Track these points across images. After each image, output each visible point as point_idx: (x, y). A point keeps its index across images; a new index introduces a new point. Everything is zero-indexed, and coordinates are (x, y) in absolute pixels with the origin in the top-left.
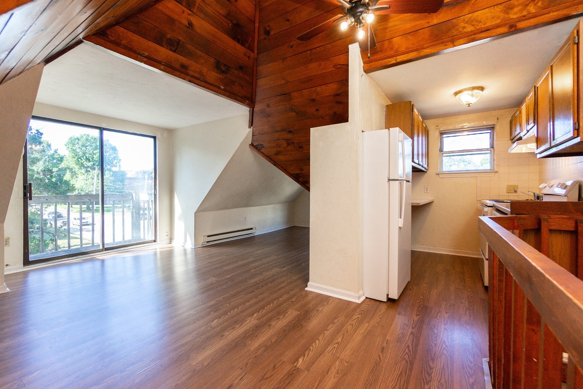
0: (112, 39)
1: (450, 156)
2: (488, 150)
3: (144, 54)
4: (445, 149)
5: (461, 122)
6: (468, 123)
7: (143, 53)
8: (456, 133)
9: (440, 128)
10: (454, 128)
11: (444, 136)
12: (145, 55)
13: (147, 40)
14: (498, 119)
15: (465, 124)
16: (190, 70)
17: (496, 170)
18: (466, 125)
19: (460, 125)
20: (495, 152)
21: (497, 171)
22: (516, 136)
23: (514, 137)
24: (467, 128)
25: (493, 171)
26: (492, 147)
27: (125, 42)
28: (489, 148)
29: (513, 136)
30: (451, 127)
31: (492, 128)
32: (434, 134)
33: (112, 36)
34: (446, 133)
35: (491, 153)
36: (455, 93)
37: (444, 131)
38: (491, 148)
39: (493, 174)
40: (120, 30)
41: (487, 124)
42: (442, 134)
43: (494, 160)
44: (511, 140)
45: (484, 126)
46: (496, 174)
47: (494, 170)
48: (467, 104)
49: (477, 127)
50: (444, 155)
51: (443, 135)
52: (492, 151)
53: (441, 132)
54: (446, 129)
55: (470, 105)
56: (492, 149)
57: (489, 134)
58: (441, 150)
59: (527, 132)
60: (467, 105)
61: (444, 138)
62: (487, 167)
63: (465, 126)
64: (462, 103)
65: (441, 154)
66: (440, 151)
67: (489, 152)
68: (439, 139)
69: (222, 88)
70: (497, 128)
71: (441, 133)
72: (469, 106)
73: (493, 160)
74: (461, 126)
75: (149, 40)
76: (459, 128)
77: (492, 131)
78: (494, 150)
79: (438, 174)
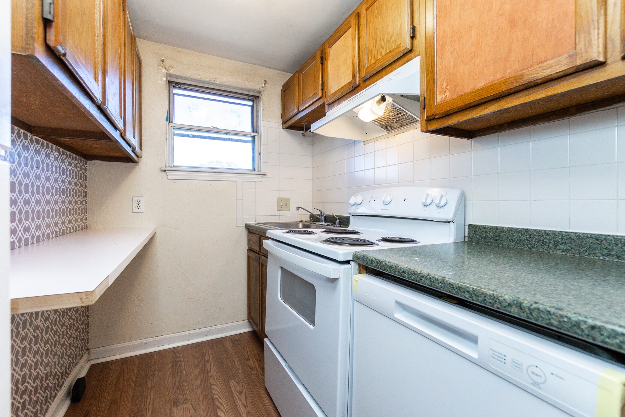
2: (249, 135)
4: (178, 120)
11: (176, 91)
14: (265, 82)
17: (263, 171)
20: (262, 140)
21: (266, 174)
23: (289, 118)
25: (257, 173)
26: (255, 131)
28: (251, 131)
29: (289, 115)
30: (189, 73)
31: (255, 97)
34: (180, 84)
35: (253, 142)
37: (177, 77)
38: (253, 132)
42: (172, 83)
43: (259, 154)
44: (282, 122)
50: (176, 132)
51: (174, 87)
54: (180, 75)
57: (250, 107)
58: (170, 119)
61: (175, 96)
62: (248, 164)
65: (170, 128)
66: (167, 120)
67: (251, 138)
70: (264, 99)
73: (257, 154)
77: (255, 104)
78: (260, 138)
79: (165, 171)
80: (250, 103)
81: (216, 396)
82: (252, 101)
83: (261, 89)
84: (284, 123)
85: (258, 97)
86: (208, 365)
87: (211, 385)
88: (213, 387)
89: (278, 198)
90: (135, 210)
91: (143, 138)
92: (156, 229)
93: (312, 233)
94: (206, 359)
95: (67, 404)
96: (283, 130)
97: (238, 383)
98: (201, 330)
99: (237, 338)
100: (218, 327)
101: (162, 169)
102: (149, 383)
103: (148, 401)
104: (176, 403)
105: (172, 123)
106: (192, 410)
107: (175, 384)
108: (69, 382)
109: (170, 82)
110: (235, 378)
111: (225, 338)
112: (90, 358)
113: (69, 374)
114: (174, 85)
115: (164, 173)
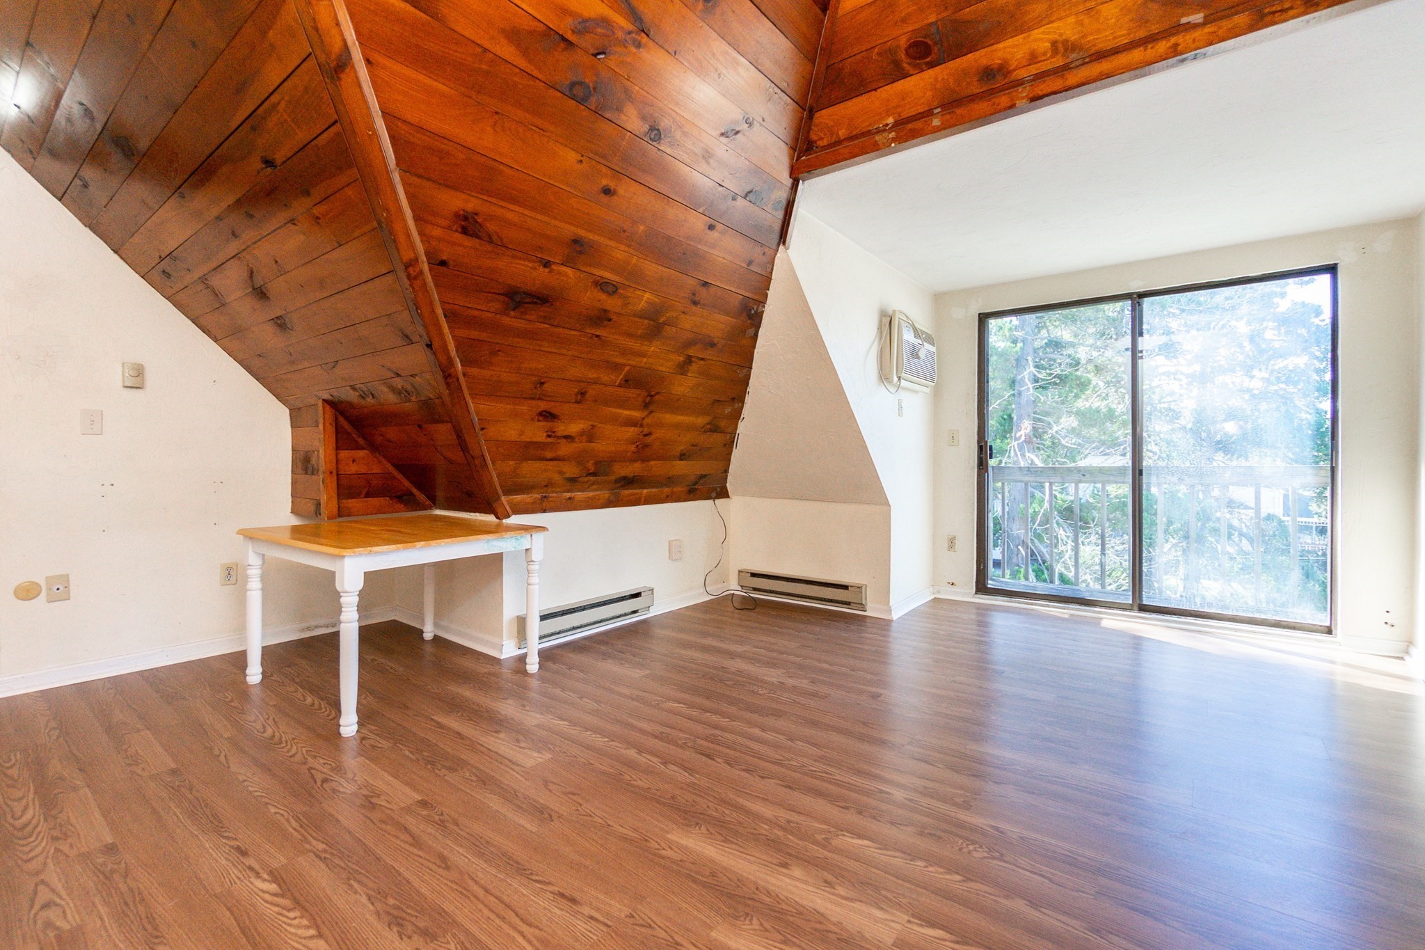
0: (825, 142)
3: (887, 125)
7: (884, 122)
12: (890, 126)
13: (874, 92)
16: (1015, 70)
27: (843, 131)
33: (822, 139)
40: (824, 117)
69: (1198, 18)
75: (875, 90)
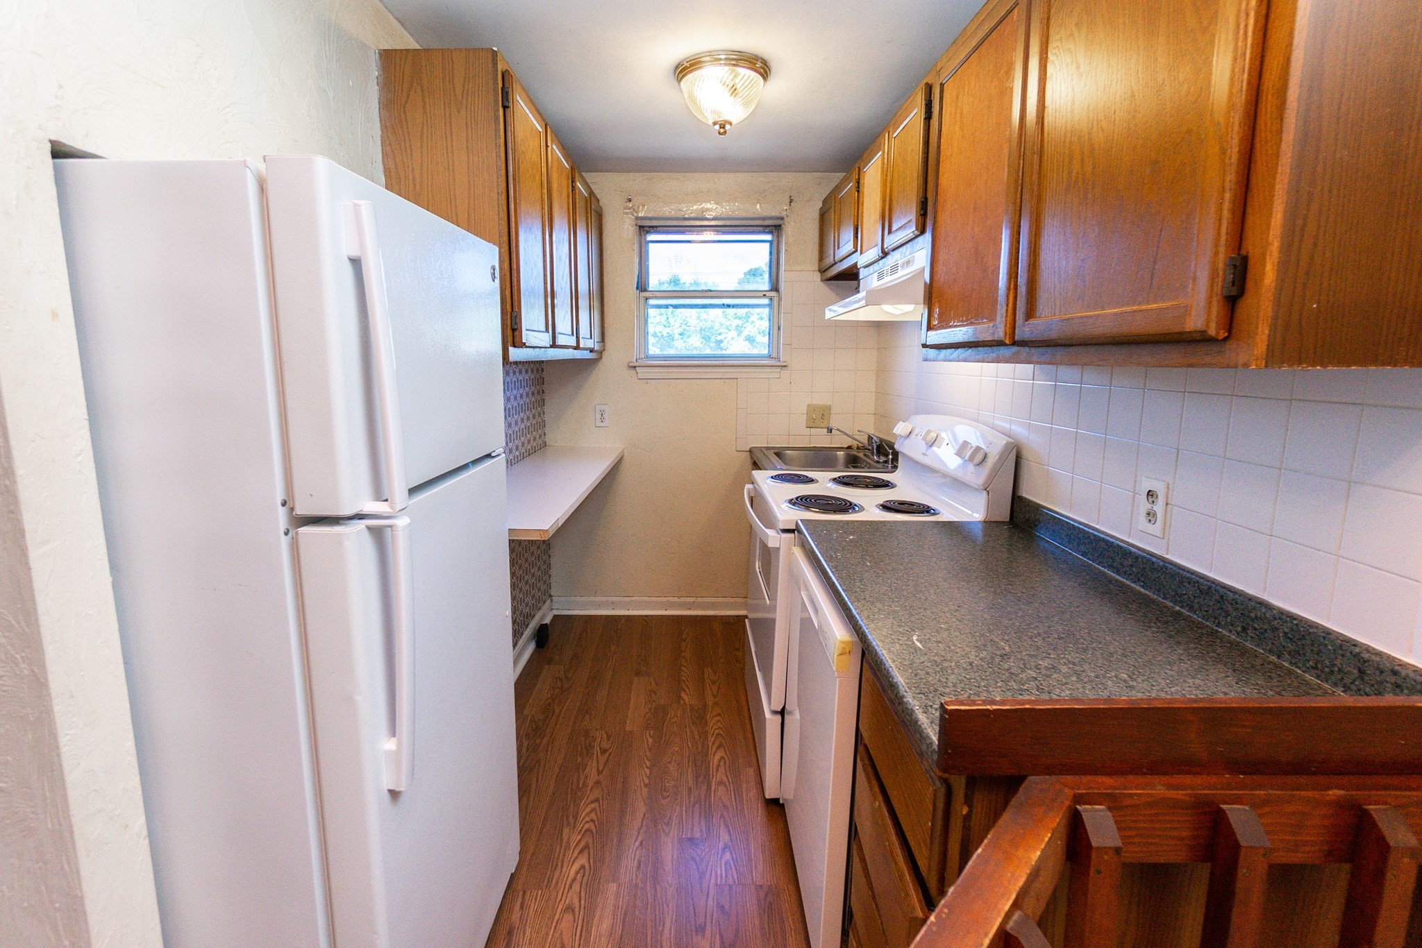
1: (667, 307)
2: (765, 295)
4: (653, 283)
5: (698, 196)
6: (716, 203)
8: (683, 233)
9: (639, 207)
10: (679, 215)
11: (651, 237)
14: (791, 201)
15: (709, 206)
17: (782, 360)
18: (712, 209)
19: (695, 207)
20: (782, 303)
21: (785, 364)
22: (836, 263)
23: (830, 265)
24: (714, 219)
25: (775, 363)
26: (775, 288)
28: (767, 289)
29: (830, 260)
30: (668, 210)
31: (775, 228)
32: (619, 229)
34: (656, 227)
35: (770, 306)
36: (677, 67)
37: (651, 219)
38: (771, 290)
39: (777, 372)
41: (765, 214)
42: (644, 229)
43: (779, 329)
44: (819, 271)
45: (754, 219)
46: (784, 372)
47: (778, 359)
48: (715, 124)
49: (738, 219)
50: (652, 302)
51: (648, 232)
52: (776, 300)
53: (640, 223)
54: (654, 216)
55: (728, 127)
56: (773, 294)
57: (768, 245)
58: (642, 286)
59: (881, 255)
60: (717, 127)
61: (650, 245)
62: (761, 347)
63: (708, 210)
64: (700, 117)
65: (642, 301)
66: (637, 288)
67: (766, 301)
68: (636, 247)
70: (789, 230)
71: (640, 227)
72: (722, 130)
73: (775, 329)
74: (696, 210)
76: (692, 215)
77: (776, 239)
78: (780, 300)
79: (635, 367)
80: (769, 237)
81: (684, 678)
82: (771, 232)
83: (784, 214)
84: (823, 271)
85: (780, 226)
86: (683, 644)
87: (681, 665)
88: (683, 668)
89: (808, 406)
90: (599, 424)
91: (607, 321)
92: (623, 451)
93: (811, 481)
94: (683, 637)
95: (532, 647)
96: (822, 284)
97: (715, 673)
98: (682, 599)
99: (732, 621)
100: (706, 600)
101: (631, 364)
102: (613, 648)
103: (610, 663)
104: (638, 674)
105: (645, 290)
106: (653, 684)
107: (640, 655)
108: (533, 625)
109: (641, 227)
110: (712, 666)
111: (715, 617)
112: (553, 607)
113: (533, 617)
114: (648, 229)
115: (633, 372)
